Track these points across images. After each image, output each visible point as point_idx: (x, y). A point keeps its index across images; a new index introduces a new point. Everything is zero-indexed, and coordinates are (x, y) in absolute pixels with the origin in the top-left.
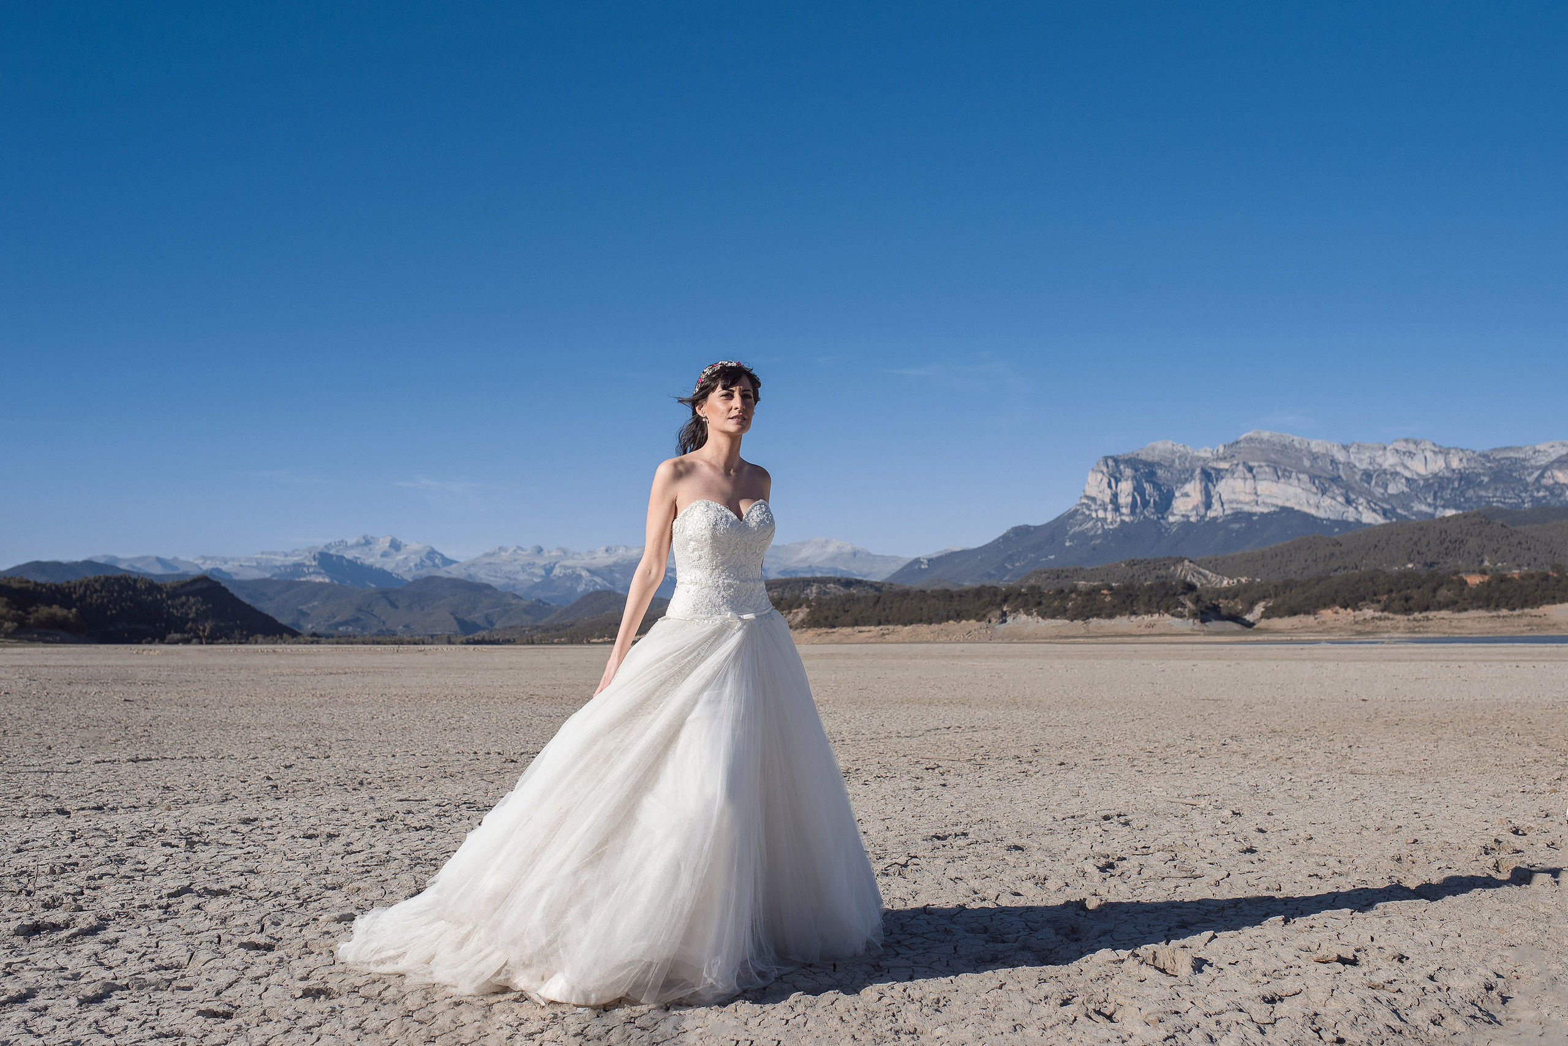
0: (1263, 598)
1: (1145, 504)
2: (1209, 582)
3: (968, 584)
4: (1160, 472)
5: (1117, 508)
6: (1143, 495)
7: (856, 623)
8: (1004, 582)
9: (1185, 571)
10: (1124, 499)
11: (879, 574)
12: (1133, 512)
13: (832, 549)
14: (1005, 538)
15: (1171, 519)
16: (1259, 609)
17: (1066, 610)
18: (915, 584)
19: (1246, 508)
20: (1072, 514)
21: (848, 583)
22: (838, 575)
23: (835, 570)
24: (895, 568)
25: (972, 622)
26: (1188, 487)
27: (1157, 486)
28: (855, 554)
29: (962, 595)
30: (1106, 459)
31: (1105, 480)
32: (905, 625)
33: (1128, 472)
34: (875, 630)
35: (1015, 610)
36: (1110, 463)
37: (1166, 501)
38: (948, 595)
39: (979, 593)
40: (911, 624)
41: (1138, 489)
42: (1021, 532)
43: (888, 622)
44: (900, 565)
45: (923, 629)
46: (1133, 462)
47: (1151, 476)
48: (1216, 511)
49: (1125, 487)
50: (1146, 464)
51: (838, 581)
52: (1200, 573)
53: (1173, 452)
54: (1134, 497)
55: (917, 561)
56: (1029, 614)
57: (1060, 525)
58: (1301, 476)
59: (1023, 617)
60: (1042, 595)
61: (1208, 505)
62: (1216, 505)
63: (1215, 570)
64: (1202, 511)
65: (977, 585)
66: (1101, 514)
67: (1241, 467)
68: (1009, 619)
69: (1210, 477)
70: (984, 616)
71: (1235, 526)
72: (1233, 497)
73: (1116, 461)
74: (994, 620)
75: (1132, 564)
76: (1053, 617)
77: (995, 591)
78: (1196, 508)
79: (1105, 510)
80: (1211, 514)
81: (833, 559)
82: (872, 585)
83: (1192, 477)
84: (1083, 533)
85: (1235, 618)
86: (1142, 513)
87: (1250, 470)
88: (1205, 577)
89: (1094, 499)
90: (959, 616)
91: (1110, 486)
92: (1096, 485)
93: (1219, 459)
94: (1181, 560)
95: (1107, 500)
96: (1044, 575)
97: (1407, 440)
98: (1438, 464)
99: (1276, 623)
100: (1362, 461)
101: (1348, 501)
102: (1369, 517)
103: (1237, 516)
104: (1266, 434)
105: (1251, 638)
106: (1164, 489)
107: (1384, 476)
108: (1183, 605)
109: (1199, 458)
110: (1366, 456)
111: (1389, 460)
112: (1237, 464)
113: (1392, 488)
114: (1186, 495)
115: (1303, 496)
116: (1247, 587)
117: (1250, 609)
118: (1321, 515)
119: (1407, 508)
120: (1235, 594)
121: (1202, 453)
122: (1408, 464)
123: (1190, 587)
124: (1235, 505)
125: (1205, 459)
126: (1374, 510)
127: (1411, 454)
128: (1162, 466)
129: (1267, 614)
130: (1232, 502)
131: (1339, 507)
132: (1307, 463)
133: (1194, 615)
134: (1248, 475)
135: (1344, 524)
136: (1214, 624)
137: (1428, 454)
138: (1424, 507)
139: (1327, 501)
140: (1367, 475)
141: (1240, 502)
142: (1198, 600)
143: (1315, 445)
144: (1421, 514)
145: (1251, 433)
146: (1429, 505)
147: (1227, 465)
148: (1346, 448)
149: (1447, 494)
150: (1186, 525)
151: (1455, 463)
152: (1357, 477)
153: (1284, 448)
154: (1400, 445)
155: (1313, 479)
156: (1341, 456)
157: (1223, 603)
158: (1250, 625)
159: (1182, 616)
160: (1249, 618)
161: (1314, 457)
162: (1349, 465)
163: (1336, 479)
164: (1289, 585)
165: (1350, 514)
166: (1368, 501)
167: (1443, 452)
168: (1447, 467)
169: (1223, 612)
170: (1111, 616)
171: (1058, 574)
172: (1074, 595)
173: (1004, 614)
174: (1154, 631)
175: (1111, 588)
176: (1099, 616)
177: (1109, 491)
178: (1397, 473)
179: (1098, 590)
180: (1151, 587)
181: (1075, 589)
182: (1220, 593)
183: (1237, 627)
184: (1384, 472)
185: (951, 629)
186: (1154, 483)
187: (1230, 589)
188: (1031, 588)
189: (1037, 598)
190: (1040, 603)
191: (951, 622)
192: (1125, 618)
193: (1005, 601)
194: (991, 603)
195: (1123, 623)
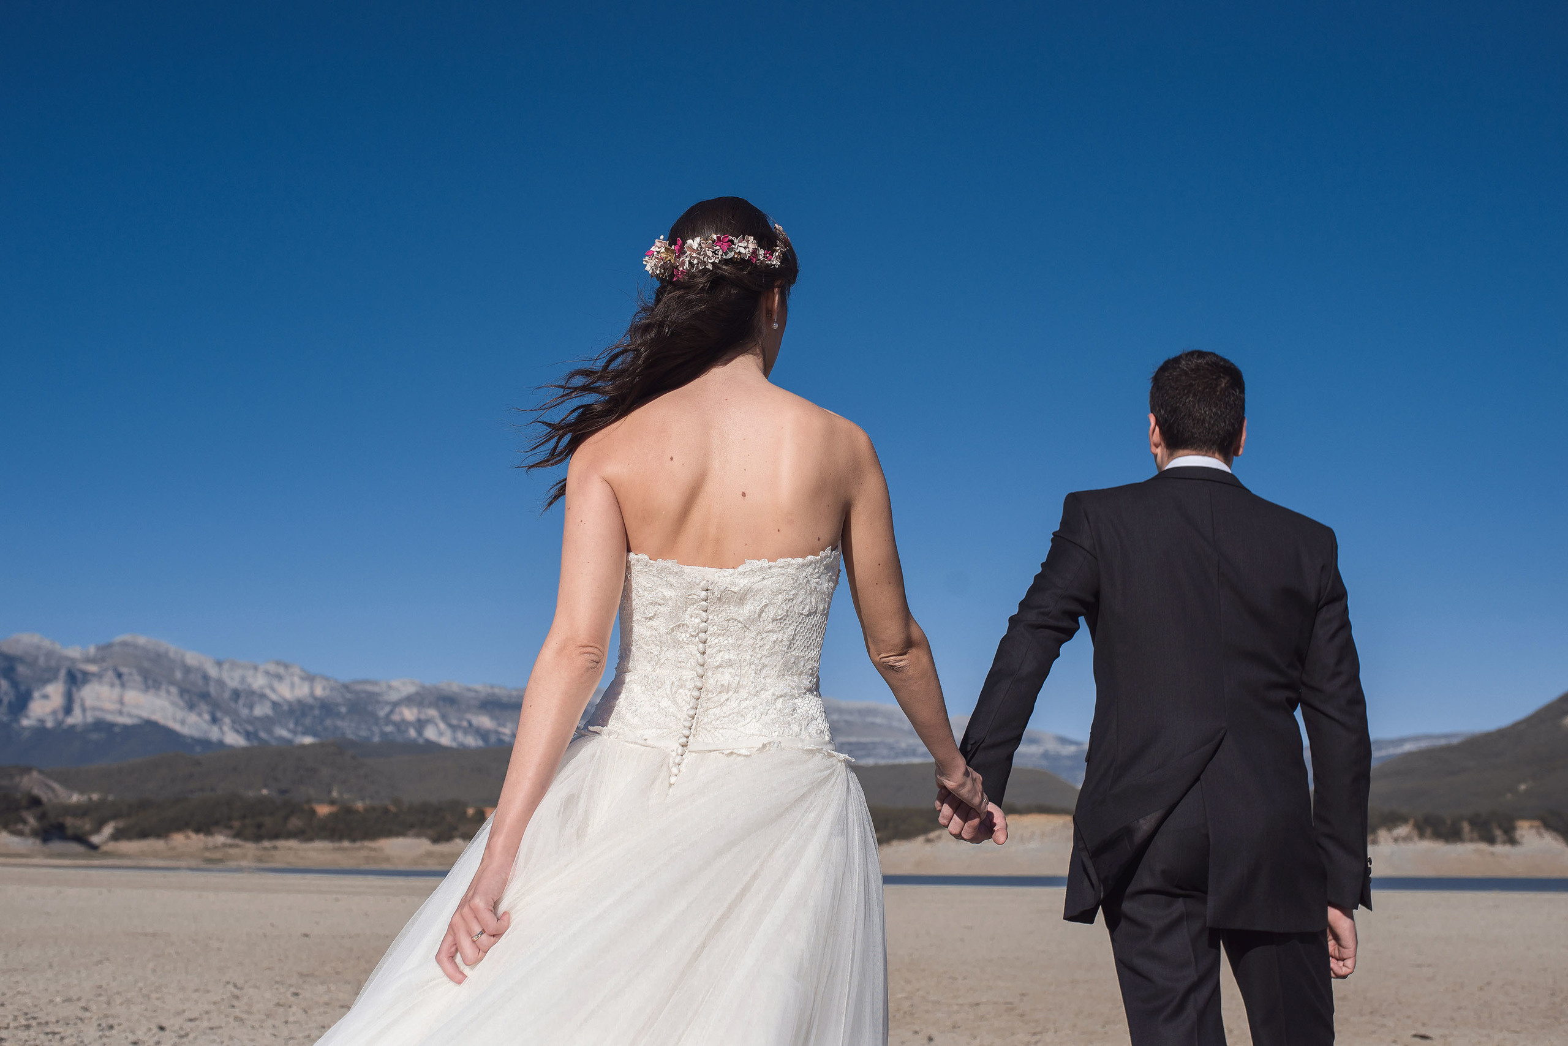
0: (114, 817)
2: (57, 797)
4: (21, 669)
9: (32, 783)
15: (25, 722)
16: (108, 830)
19: (110, 718)
26: (49, 689)
27: (14, 684)
37: (21, 702)
47: (9, 672)
48: (76, 718)
52: (48, 786)
53: (38, 648)
58: (171, 688)
61: (68, 710)
62: (77, 711)
63: (66, 783)
64: (60, 716)
67: (110, 672)
69: (75, 679)
71: (94, 736)
72: (97, 704)
78: (54, 713)
80: (70, 721)
83: (55, 677)
85: (81, 839)
87: (120, 676)
88: (53, 790)
93: (88, 661)
94: (27, 770)
97: (278, 663)
98: (302, 691)
99: (126, 846)
100: (232, 680)
101: (214, 720)
102: (233, 739)
103: (101, 726)
104: (142, 640)
105: (96, 862)
106: (23, 688)
107: (253, 696)
108: (25, 822)
109: (67, 658)
110: (237, 674)
111: (258, 682)
112: (106, 670)
113: (259, 711)
114: (46, 697)
115: (170, 709)
116: (102, 803)
117: (98, 829)
118: (185, 730)
119: (270, 731)
120: (81, 811)
121: (74, 652)
122: (277, 685)
123: (35, 802)
124: (98, 714)
125: (73, 660)
126: (237, 731)
127: (279, 677)
128: (21, 660)
129: (116, 836)
130: (94, 709)
131: (205, 726)
132: (178, 675)
133: (35, 833)
134: (117, 682)
135: (205, 743)
136: (57, 846)
137: (296, 680)
138: (284, 733)
139: (193, 718)
140: (236, 694)
141: (101, 710)
142: (42, 817)
143: (192, 658)
144: (281, 739)
145: (126, 637)
146: (289, 730)
147: (92, 668)
148: (219, 664)
149: (308, 721)
150: (40, 731)
151: (319, 692)
152: (227, 695)
153: (159, 658)
154: (272, 668)
155: (183, 692)
156: (213, 672)
157: (69, 821)
158: (94, 847)
159: (20, 833)
160: (95, 839)
161: (187, 670)
162: (221, 683)
163: (205, 696)
164: (144, 805)
165: (214, 734)
166: (233, 722)
167: (310, 678)
168: (311, 694)
169: (69, 832)
178: (265, 696)
182: (68, 810)
183: (83, 848)
184: (253, 693)
186: (12, 681)
187: (79, 806)
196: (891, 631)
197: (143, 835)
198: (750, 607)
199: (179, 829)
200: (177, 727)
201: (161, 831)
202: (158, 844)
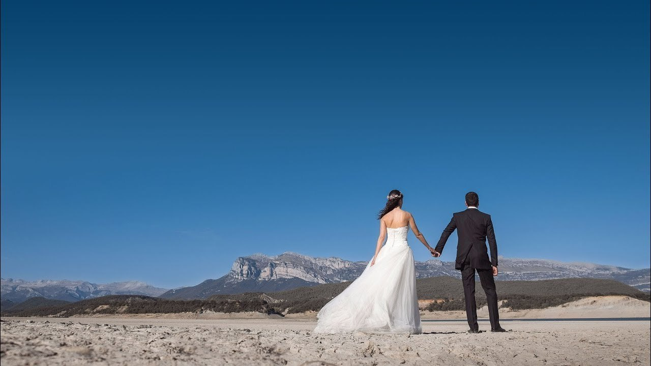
0: (288, 307)
1: (252, 274)
2: (271, 301)
3: (189, 299)
4: (257, 263)
5: (242, 275)
6: (251, 271)
7: (146, 312)
8: (203, 299)
9: (263, 297)
10: (245, 272)
11: (156, 295)
12: (247, 277)
13: (139, 285)
14: (203, 283)
15: (260, 279)
16: (287, 310)
17: (223, 309)
18: (170, 299)
19: (284, 277)
20: (227, 276)
21: (144, 297)
22: (140, 295)
23: (139, 292)
24: (162, 292)
25: (191, 313)
26: (266, 269)
27: (256, 268)
28: (147, 287)
29: (188, 303)
30: (240, 258)
31: (239, 265)
32: (166, 313)
33: (247, 263)
34: (154, 315)
35: (206, 309)
36: (241, 259)
37: (258, 273)
38: (183, 303)
39: (194, 302)
40: (168, 313)
41: (250, 269)
42: (209, 282)
43: (159, 312)
44: (165, 291)
45: (173, 315)
46: (249, 260)
47: (254, 265)
48: (274, 277)
49: (246, 268)
50: (253, 260)
51: (140, 297)
52: (268, 298)
53: (262, 257)
54: (248, 272)
55: (172, 290)
56: (211, 310)
57: (222, 280)
58: (301, 267)
59: (208, 311)
60: (215, 303)
61: (272, 275)
62: (274, 275)
63: (273, 297)
64: (270, 277)
65: (193, 300)
66: (237, 277)
67: (283, 263)
68: (204, 312)
69: (273, 266)
70: (195, 310)
71: (280, 282)
72: (280, 273)
73: (243, 259)
74: (198, 312)
75: (246, 294)
76: (219, 311)
77: (199, 302)
78: (268, 276)
79: (238, 275)
80: (272, 278)
81: (139, 288)
82: (153, 298)
83: (267, 266)
84: (230, 283)
85: (279, 313)
86: (250, 277)
87: (286, 264)
88: (270, 299)
89: (235, 271)
90: (186, 311)
91: (240, 267)
92: (236, 267)
93: (276, 260)
94: (262, 293)
95: (239, 272)
96: (216, 297)
97: (333, 258)
98: (342, 266)
99: (292, 315)
100: (320, 263)
101: (315, 276)
102: (321, 282)
103: (281, 279)
104: (291, 253)
105: (284, 320)
106: (258, 269)
108: (263, 309)
109: (270, 260)
110: (321, 262)
111: (328, 264)
113: (328, 273)
114: (265, 271)
115: (301, 274)
116: (283, 303)
117: (284, 311)
118: (307, 280)
119: (332, 279)
120: (278, 305)
121: (271, 258)
122: (333, 265)
123: (265, 303)
124: (280, 276)
125: (272, 260)
126: (323, 279)
127: (334, 262)
128: (257, 261)
129: (289, 312)
131: (312, 278)
132: (303, 263)
133: (266, 312)
134: (285, 266)
135: (313, 283)
136: (272, 315)
137: (339, 262)
138: (337, 279)
139: (309, 276)
140: (321, 268)
141: (282, 275)
142: (267, 307)
143: (306, 258)
144: (336, 281)
145: (286, 253)
146: (339, 278)
147: (278, 262)
148: (315, 259)
150: (264, 282)
152: (318, 268)
153: (296, 258)
154: (331, 259)
155: (305, 268)
156: (313, 262)
157: (275, 308)
158: (284, 316)
159: (262, 312)
160: (283, 313)
161: (306, 261)
162: (316, 264)
163: (312, 269)
164: (296, 303)
165: (316, 280)
166: (321, 277)
167: (344, 262)
168: (344, 267)
169: (275, 311)
170: (239, 312)
171: (221, 297)
172: (226, 304)
173: (202, 310)
174: (253, 317)
175: (239, 302)
176: (234, 311)
177: (240, 269)
178: (330, 268)
179: (234, 303)
180: (252, 302)
181: (227, 302)
182: (274, 305)
183: (280, 316)
184: (326, 267)
185: (183, 315)
186: (255, 267)
187: (277, 304)
188: (212, 301)
189: (214, 305)
190: (215, 307)
191: (183, 313)
192: (243, 313)
193: (203, 305)
194: (198, 306)
195: (243, 314)
196: (417, 233)
197: (297, 312)
198: (398, 232)
199: (307, 310)
200: (304, 279)
201: (302, 310)
202: (302, 314)
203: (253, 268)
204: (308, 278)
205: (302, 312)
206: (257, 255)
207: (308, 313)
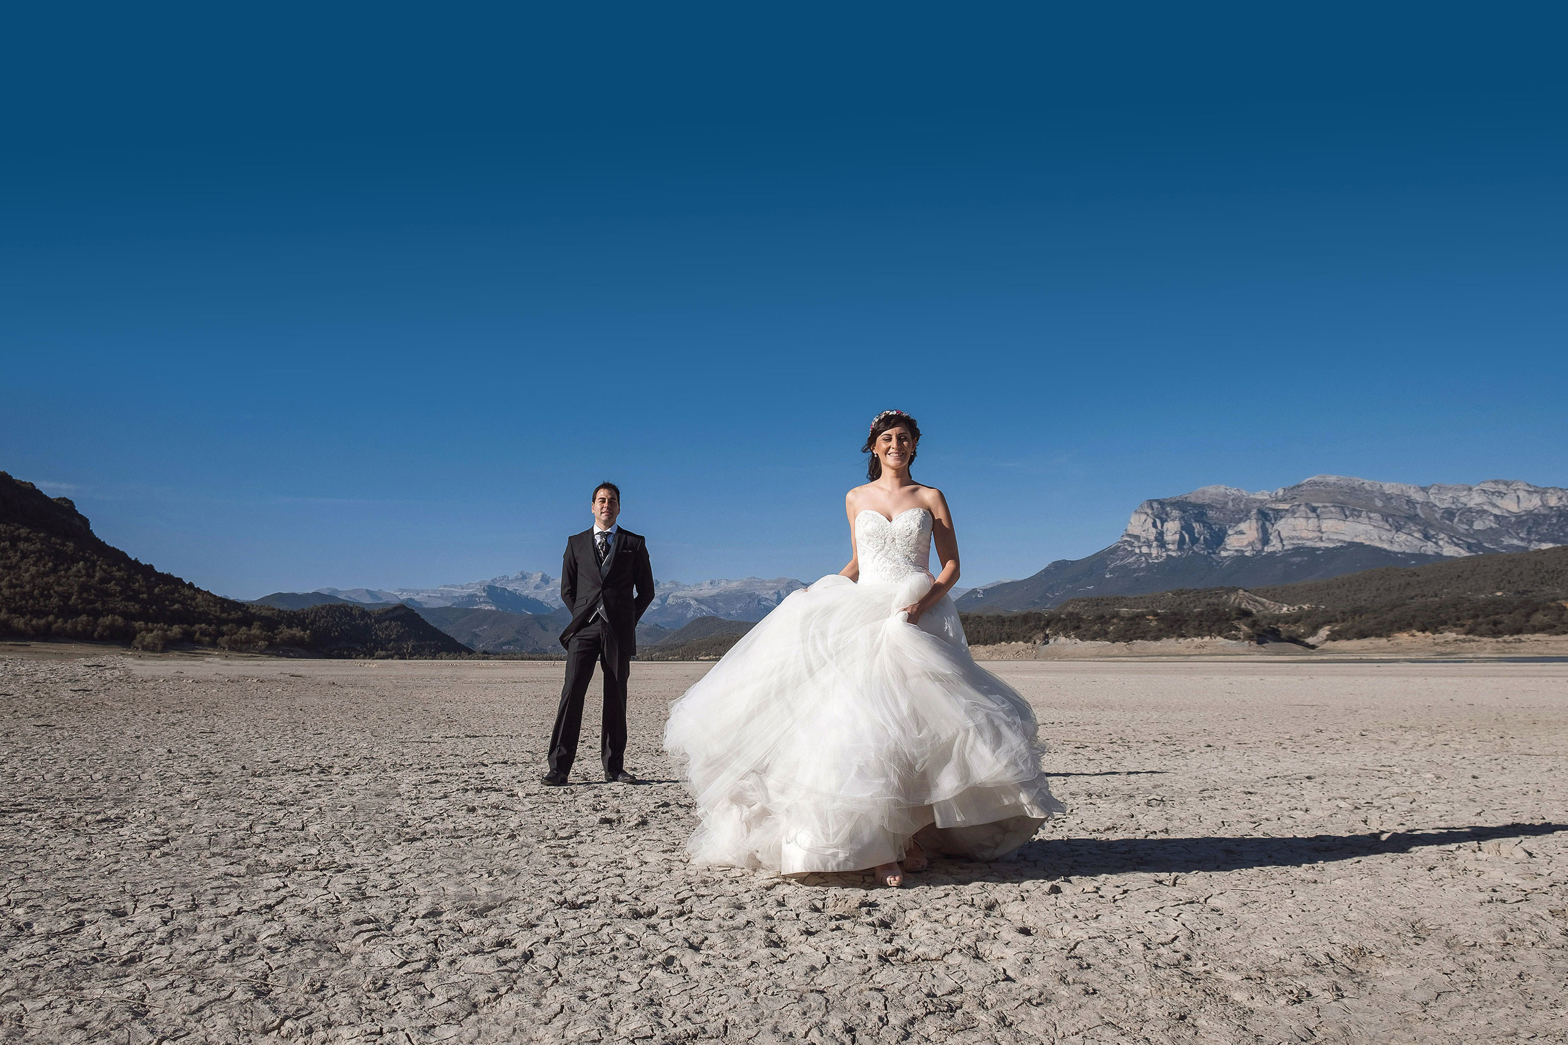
0: (1328, 622)
1: (1194, 541)
2: (1267, 609)
3: (1016, 611)
4: (1211, 513)
5: (1162, 544)
6: (1191, 531)
8: (1047, 610)
9: (1240, 599)
10: (1171, 538)
12: (1180, 549)
14: (1047, 571)
15: (1224, 554)
16: (1324, 632)
17: (1106, 633)
19: (1309, 544)
20: (1113, 551)
25: (1021, 643)
26: (1243, 526)
27: (1208, 526)
29: (1012, 620)
30: (1150, 503)
31: (1150, 521)
33: (1176, 513)
35: (1056, 634)
36: (1155, 505)
37: (1218, 539)
38: (1001, 621)
39: (1026, 619)
41: (1187, 528)
42: (1059, 566)
46: (1181, 505)
47: (1200, 517)
48: (1275, 546)
49: (1172, 529)
50: (1195, 506)
52: (1256, 601)
53: (1226, 495)
54: (1182, 536)
55: (974, 591)
56: (1067, 636)
57: (1098, 562)
58: (1372, 515)
59: (1062, 639)
60: (1080, 620)
61: (1265, 541)
62: (1275, 541)
63: (1273, 598)
64: (1259, 547)
65: (1025, 612)
66: (1145, 550)
67: (1302, 508)
68: (1051, 641)
69: (1266, 516)
70: (1030, 638)
71: (1297, 560)
72: (1294, 534)
73: (1161, 503)
74: (1038, 642)
75: (1180, 593)
76: (1093, 639)
77: (1039, 617)
78: (1251, 544)
79: (1150, 546)
80: (1269, 549)
83: (1247, 517)
84: (1124, 567)
85: (1295, 640)
86: (1190, 549)
87: (1314, 510)
88: (1262, 604)
89: (1137, 537)
90: (1009, 638)
91: (1154, 525)
92: (1140, 525)
93: (1278, 501)
94: (1235, 590)
95: (1152, 538)
96: (1082, 603)
97: (1496, 482)
98: (1534, 503)
99: (1342, 645)
100: (1443, 501)
101: (1427, 537)
102: (1452, 551)
103: (1299, 550)
104: (1332, 479)
105: (1314, 658)
106: (1216, 528)
107: (1469, 514)
108: (1237, 629)
109: (1255, 501)
110: (1448, 497)
111: (1475, 500)
112: (1299, 506)
113: (1478, 525)
114: (1241, 533)
115: (1375, 533)
116: (1309, 614)
117: (1314, 631)
118: (1396, 548)
119: (1498, 543)
120: (1296, 619)
121: (1259, 496)
122: (1498, 503)
123: (1246, 613)
124: (1296, 542)
125: (1261, 501)
126: (1457, 545)
127: (1501, 494)
128: (1210, 506)
129: (1333, 637)
130: (1292, 538)
131: (1416, 542)
132: (1379, 503)
133: (1250, 638)
134: (1311, 515)
135: (1422, 557)
136: (1271, 645)
137: (1521, 494)
138: (1516, 542)
139: (1402, 537)
140: (1450, 514)
141: (1302, 539)
142: (1254, 625)
143: (1389, 488)
144: (1512, 548)
145: (1315, 478)
146: (1522, 539)
147: (1287, 507)
148: (1425, 489)
149: (1544, 529)
150: (1240, 559)
151: (1553, 502)
152: (1438, 516)
153: (1353, 491)
154: (1489, 487)
155: (1385, 517)
156: (1419, 497)
157: (1282, 627)
158: (1313, 647)
159: (1236, 638)
160: (1310, 640)
161: (1388, 498)
162: (1428, 505)
163: (1413, 518)
164: (1357, 612)
165: (1430, 548)
166: (1450, 537)
167: (1542, 492)
168: (1543, 505)
169: (1283, 636)
170: (1157, 638)
171: (1097, 603)
172: (1115, 621)
173: (1047, 636)
174: (1204, 651)
175: (1156, 614)
176: (1142, 638)
177: (1154, 530)
178: (1485, 511)
179: (1142, 616)
180: (1201, 614)
181: (1116, 615)
182: (1279, 619)
183: (1299, 648)
184: (1470, 510)
185: (1004, 648)
186: (1204, 523)
187: (1290, 615)
188: (1070, 614)
189: (1075, 623)
190: (1078, 628)
191: (1003, 643)
192: (1173, 640)
193: (1047, 625)
194: (1035, 627)
195: (1170, 644)
197: (1362, 635)
199: (1400, 630)
200: (1386, 546)
201: (1384, 630)
202: (1383, 642)
203: (1197, 527)
204: (1404, 542)
205: (1380, 636)
206: (1209, 490)
207: (1403, 637)
